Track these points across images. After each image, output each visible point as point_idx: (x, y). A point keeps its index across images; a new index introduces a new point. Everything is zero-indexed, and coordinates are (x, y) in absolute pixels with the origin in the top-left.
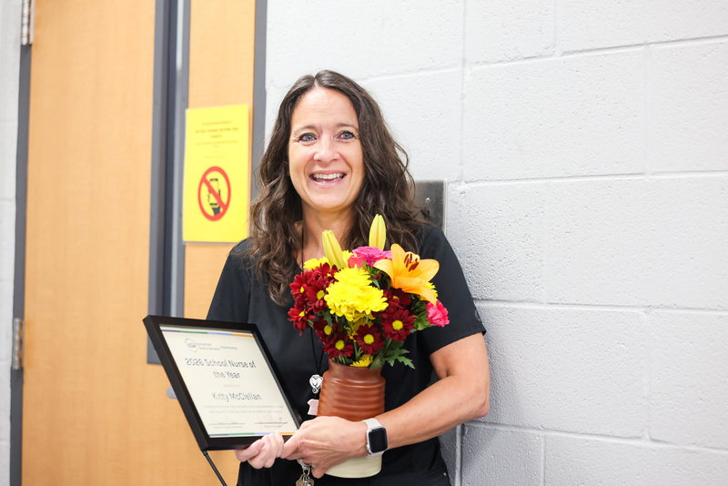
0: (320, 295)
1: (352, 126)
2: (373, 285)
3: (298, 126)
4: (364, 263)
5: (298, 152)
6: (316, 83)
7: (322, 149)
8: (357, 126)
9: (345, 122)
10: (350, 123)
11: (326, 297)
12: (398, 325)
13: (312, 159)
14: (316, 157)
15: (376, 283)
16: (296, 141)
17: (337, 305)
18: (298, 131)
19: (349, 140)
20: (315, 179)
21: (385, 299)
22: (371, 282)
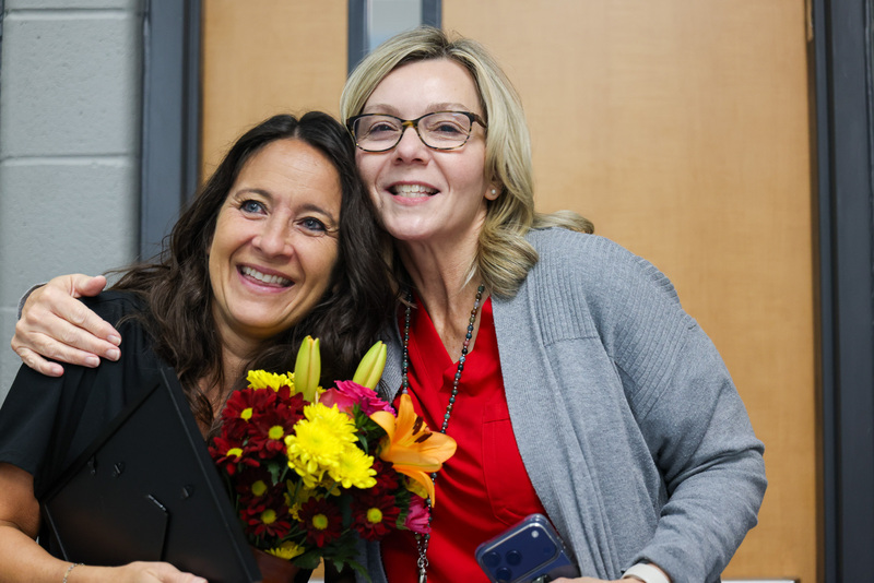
0: (276, 432)
1: (329, 215)
2: (359, 444)
3: (246, 184)
4: (356, 408)
5: (232, 225)
6: (297, 132)
7: (270, 233)
8: (336, 217)
9: (320, 206)
10: (327, 209)
11: (289, 439)
12: (375, 515)
13: (249, 241)
14: (256, 242)
15: (365, 444)
16: (235, 206)
17: (305, 457)
18: (244, 191)
19: (316, 233)
20: (243, 273)
21: (374, 472)
22: (356, 439)
